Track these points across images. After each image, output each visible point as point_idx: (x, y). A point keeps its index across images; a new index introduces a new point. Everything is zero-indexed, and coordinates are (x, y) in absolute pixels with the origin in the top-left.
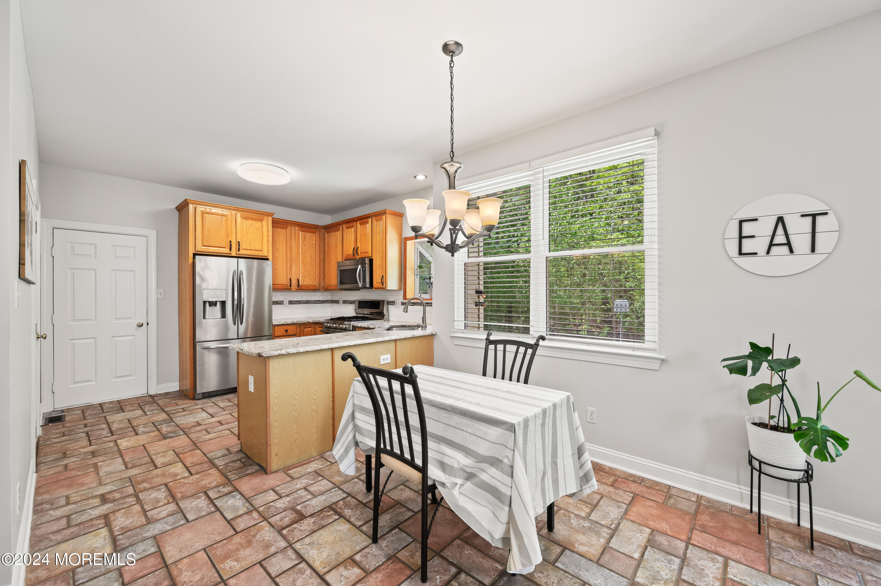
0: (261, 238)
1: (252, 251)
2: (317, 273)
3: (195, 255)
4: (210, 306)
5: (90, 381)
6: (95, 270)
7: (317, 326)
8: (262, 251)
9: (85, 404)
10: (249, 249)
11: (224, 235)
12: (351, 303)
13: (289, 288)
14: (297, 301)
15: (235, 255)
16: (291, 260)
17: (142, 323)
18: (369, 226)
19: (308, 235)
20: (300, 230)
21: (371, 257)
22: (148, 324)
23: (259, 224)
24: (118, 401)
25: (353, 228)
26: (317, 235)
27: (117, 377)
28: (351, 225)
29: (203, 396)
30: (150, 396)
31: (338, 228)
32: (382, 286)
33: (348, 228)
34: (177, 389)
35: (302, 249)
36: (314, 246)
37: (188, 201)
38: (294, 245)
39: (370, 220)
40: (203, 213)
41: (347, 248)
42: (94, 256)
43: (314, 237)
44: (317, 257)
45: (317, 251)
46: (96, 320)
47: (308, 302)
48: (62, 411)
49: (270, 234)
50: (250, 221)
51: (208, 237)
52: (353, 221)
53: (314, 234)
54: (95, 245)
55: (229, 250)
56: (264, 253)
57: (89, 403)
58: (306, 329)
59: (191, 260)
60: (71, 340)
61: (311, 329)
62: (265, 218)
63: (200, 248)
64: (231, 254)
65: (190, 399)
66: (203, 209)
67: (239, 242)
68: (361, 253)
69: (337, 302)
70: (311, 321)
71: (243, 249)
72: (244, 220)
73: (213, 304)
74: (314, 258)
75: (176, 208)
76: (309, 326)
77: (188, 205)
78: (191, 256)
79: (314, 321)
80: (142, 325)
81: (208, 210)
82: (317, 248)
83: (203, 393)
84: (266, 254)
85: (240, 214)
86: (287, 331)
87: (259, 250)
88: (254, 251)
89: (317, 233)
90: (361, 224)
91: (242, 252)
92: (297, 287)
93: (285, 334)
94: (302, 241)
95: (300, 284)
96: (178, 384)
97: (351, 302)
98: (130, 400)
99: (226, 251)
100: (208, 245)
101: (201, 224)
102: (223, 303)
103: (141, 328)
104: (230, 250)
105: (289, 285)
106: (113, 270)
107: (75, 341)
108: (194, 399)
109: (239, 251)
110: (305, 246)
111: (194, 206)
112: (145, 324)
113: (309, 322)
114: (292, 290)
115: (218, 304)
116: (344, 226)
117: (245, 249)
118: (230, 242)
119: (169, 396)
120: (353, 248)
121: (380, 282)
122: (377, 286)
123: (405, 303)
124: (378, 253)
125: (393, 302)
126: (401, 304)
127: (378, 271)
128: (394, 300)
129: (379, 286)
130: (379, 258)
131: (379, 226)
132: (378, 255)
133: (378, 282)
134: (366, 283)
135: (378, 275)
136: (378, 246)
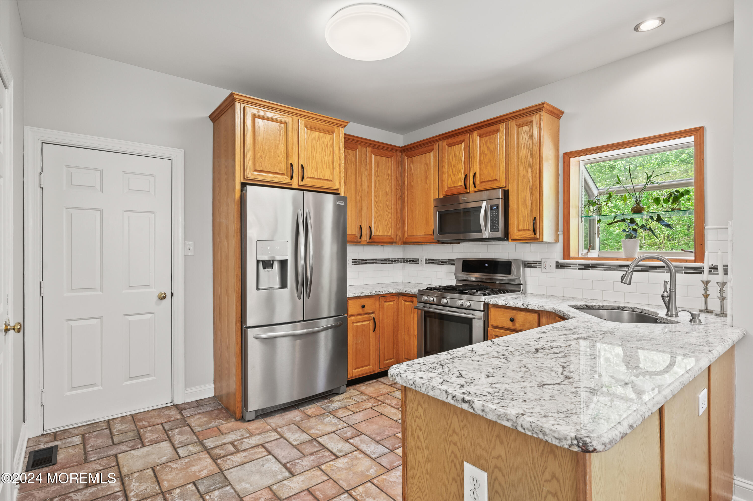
0: (331, 160)
1: (319, 181)
2: (393, 217)
3: (244, 185)
4: (264, 268)
5: (94, 385)
6: (100, 210)
7: (401, 298)
8: (331, 181)
9: (87, 421)
10: (316, 177)
11: (283, 154)
12: (442, 264)
13: (359, 240)
14: (363, 260)
15: (297, 187)
16: (361, 198)
17: (165, 294)
18: (500, 137)
19: (383, 160)
20: (372, 152)
21: (505, 187)
22: (172, 295)
23: (327, 138)
24: (132, 416)
25: (463, 145)
26: (393, 160)
27: (131, 378)
28: (460, 138)
29: (256, 413)
30: (176, 406)
31: (431, 147)
32: (533, 236)
33: (450, 145)
34: (212, 395)
35: (375, 181)
36: (390, 178)
37: (235, 96)
38: (364, 176)
39: (502, 127)
40: (254, 117)
41: (450, 177)
42: (100, 190)
43: (390, 163)
44: (393, 193)
45: (393, 186)
46: (102, 290)
47: (375, 261)
48: (55, 436)
49: (343, 155)
50: (317, 133)
51: (261, 157)
52: (464, 131)
53: (390, 159)
54: (101, 171)
55: (289, 179)
56: (335, 185)
57: (93, 420)
58: (387, 304)
59: (238, 194)
60: (68, 320)
61: (392, 303)
62: (337, 129)
63: (251, 174)
64: (291, 185)
65: (236, 420)
66: (255, 111)
67: (302, 166)
68: (482, 182)
69: (415, 261)
70: (394, 292)
71: (308, 177)
72: (309, 131)
73: (268, 264)
74: (389, 195)
75: (210, 117)
76: (391, 299)
77: (234, 104)
78: (238, 187)
79: (398, 291)
80: (164, 297)
81: (262, 113)
82: (393, 180)
83: (256, 411)
84: (337, 187)
85: (303, 122)
86: (363, 307)
87: (328, 180)
88: (321, 181)
89: (393, 158)
90: (480, 136)
91: (307, 182)
92: (368, 239)
93: (361, 311)
94: (375, 167)
95: (373, 234)
96: (212, 386)
97: (450, 262)
98: (148, 415)
99: (285, 179)
100: (261, 169)
101: (252, 134)
102: (283, 264)
103: (164, 301)
104: (291, 179)
105: (359, 236)
106: (126, 211)
107: (73, 323)
108: (242, 419)
109: (302, 181)
110: (378, 176)
111: (243, 105)
112: (169, 295)
113: (392, 293)
114: (362, 243)
115: (276, 265)
116: (444, 143)
117: (311, 178)
118: (291, 164)
119: (202, 410)
120: (463, 176)
121: (527, 230)
122: (521, 235)
123: (566, 264)
124: (523, 180)
125: (537, 264)
126: (556, 266)
127: (523, 210)
128: (538, 260)
129: (524, 236)
130: (526, 188)
131: (524, 133)
132: (523, 182)
133: (522, 229)
134: (498, 231)
135: (523, 216)
136: (524, 168)
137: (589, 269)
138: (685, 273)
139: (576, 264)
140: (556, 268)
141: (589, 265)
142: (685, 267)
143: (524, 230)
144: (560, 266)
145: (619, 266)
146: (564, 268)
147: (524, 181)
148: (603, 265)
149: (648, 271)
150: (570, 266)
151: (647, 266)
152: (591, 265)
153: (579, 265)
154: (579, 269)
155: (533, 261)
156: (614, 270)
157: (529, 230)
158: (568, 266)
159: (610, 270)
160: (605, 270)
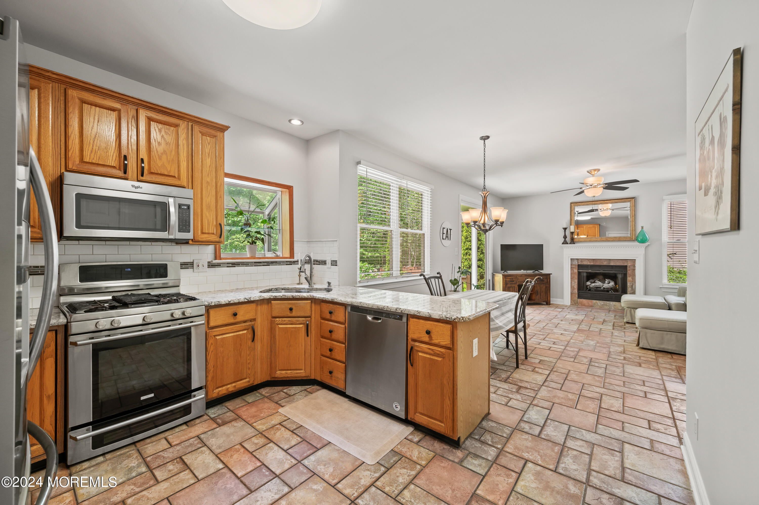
18: (181, 134)
21: (187, 188)
28: (110, 103)
32: (218, 239)
39: (183, 124)
68: (152, 173)
90: (149, 119)
116: (71, 92)
121: (211, 233)
122: (205, 238)
123: (217, 263)
124: (207, 186)
125: (188, 265)
126: (208, 266)
127: (208, 214)
128: (189, 261)
129: (210, 238)
130: (210, 194)
131: (209, 144)
132: (207, 189)
133: (207, 232)
134: (189, 232)
135: (208, 220)
136: (208, 175)
137: (235, 267)
138: (286, 265)
139: (225, 263)
140: (208, 267)
141: (235, 263)
142: (286, 262)
143: (208, 233)
144: (212, 266)
145: (255, 263)
146: (215, 267)
147: (209, 187)
148: (244, 263)
149: (269, 265)
150: (220, 265)
151: (269, 262)
152: (237, 263)
153: (227, 263)
154: (227, 267)
155: (184, 263)
156: (252, 266)
157: (213, 234)
158: (219, 265)
159: (249, 266)
160: (246, 266)
